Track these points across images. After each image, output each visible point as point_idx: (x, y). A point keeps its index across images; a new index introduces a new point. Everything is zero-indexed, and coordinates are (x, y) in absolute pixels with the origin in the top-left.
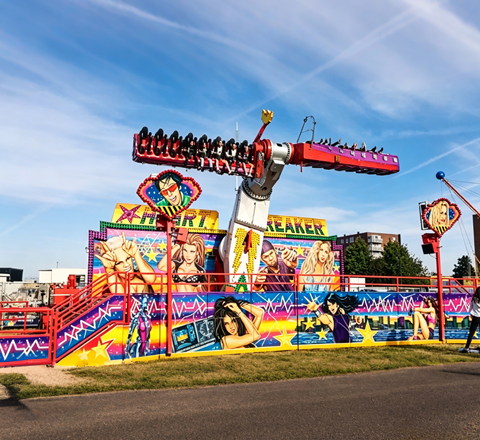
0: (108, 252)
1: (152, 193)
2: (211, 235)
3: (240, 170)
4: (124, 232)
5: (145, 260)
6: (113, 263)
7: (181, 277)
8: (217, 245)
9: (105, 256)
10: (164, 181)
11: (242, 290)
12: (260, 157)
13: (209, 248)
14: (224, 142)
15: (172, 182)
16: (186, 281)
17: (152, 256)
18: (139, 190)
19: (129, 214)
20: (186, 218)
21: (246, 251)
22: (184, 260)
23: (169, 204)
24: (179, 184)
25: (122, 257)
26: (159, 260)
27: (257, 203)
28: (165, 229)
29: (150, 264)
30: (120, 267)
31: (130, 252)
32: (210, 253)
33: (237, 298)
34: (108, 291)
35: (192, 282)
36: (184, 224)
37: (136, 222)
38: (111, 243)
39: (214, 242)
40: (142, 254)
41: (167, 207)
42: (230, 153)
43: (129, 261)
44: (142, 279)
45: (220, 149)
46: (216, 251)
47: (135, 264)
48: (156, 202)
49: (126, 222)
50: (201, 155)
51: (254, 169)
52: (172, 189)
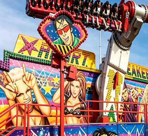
0: (11, 84)
1: (50, 31)
2: (90, 73)
3: (113, 26)
4: (24, 64)
5: (42, 92)
6: (15, 95)
7: (69, 109)
8: (94, 82)
9: (8, 87)
10: (60, 21)
11: (111, 120)
12: (127, 15)
13: (89, 84)
14: (102, 3)
15: (65, 23)
16: (73, 113)
17: (48, 89)
18: (39, 28)
19: (29, 47)
20: (74, 57)
21: (114, 88)
22: (71, 94)
23: (63, 44)
24: (70, 26)
25: (22, 89)
26: (53, 93)
27: (123, 52)
28: (59, 67)
29: (46, 97)
30: (21, 99)
31: (30, 84)
32: (89, 88)
33: (108, 130)
34: (11, 123)
35: (77, 114)
36: (72, 62)
37: (34, 54)
38: (13, 74)
39: (92, 79)
40: (39, 87)
41: (61, 46)
42: (106, 12)
43: (29, 93)
44: (40, 111)
45: (99, 9)
46: (94, 87)
47: (34, 96)
48: (53, 40)
49: (26, 53)
50: (86, 13)
51: (123, 26)
52: (65, 29)
